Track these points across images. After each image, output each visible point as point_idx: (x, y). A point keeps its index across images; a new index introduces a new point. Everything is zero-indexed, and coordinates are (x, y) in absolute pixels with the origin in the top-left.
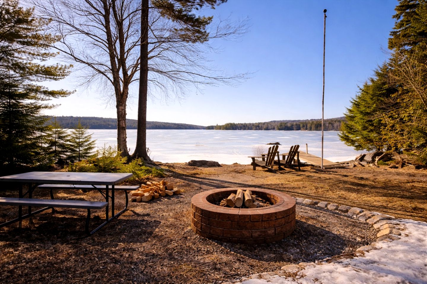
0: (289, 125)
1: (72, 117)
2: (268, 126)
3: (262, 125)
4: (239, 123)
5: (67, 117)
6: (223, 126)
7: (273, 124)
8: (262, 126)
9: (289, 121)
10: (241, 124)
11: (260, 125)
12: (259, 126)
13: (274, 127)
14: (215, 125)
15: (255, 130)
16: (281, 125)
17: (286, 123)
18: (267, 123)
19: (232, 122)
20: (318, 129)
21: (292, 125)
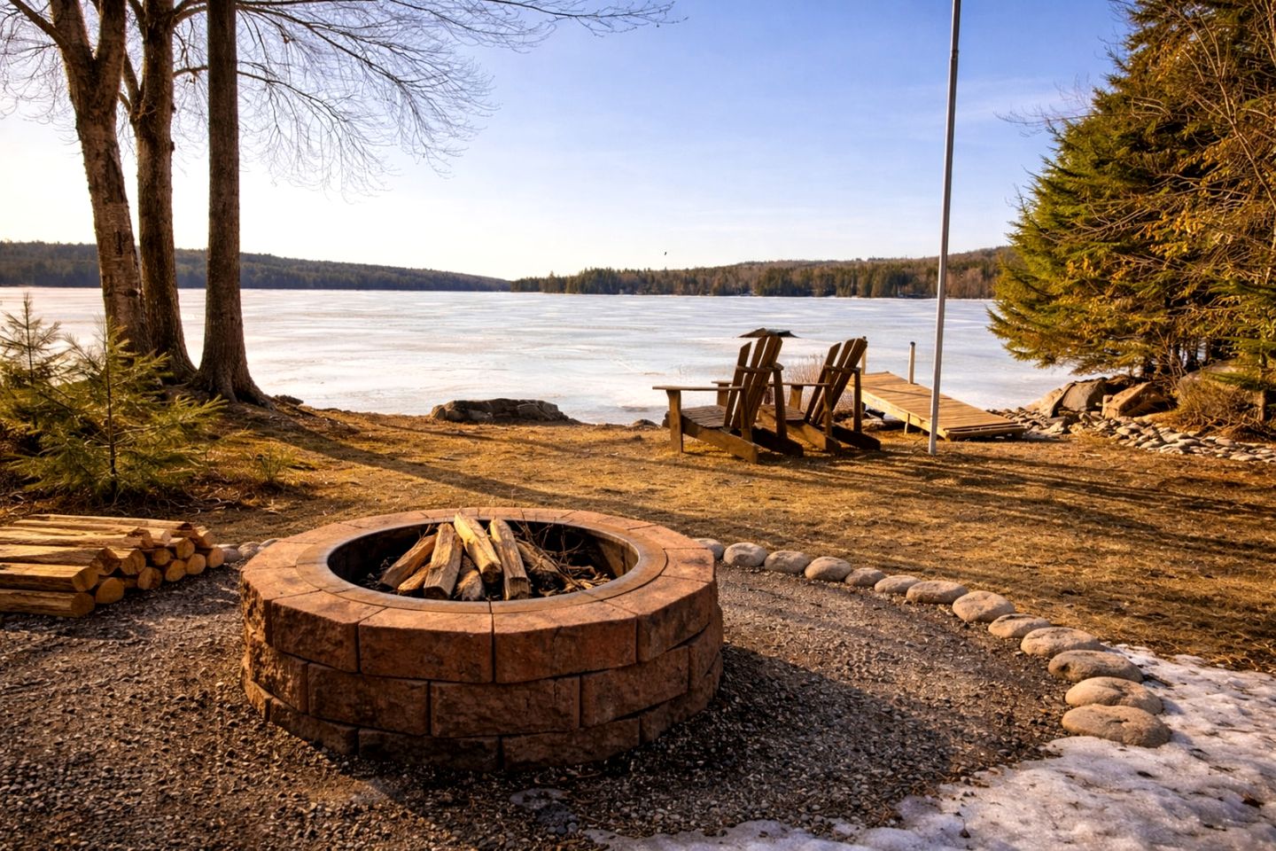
0: (796, 278)
1: (40, 245)
2: (727, 280)
3: (708, 278)
4: (630, 268)
5: (22, 244)
6: (573, 279)
7: (745, 275)
8: (705, 281)
9: (800, 264)
10: (633, 271)
11: (700, 278)
12: (695, 282)
13: (747, 283)
14: (545, 275)
15: (683, 294)
16: (770, 279)
17: (787, 271)
18: (723, 269)
19: (603, 266)
20: (893, 292)
21: (809, 278)
